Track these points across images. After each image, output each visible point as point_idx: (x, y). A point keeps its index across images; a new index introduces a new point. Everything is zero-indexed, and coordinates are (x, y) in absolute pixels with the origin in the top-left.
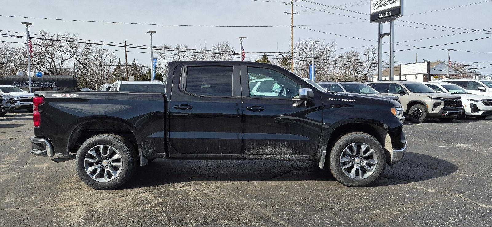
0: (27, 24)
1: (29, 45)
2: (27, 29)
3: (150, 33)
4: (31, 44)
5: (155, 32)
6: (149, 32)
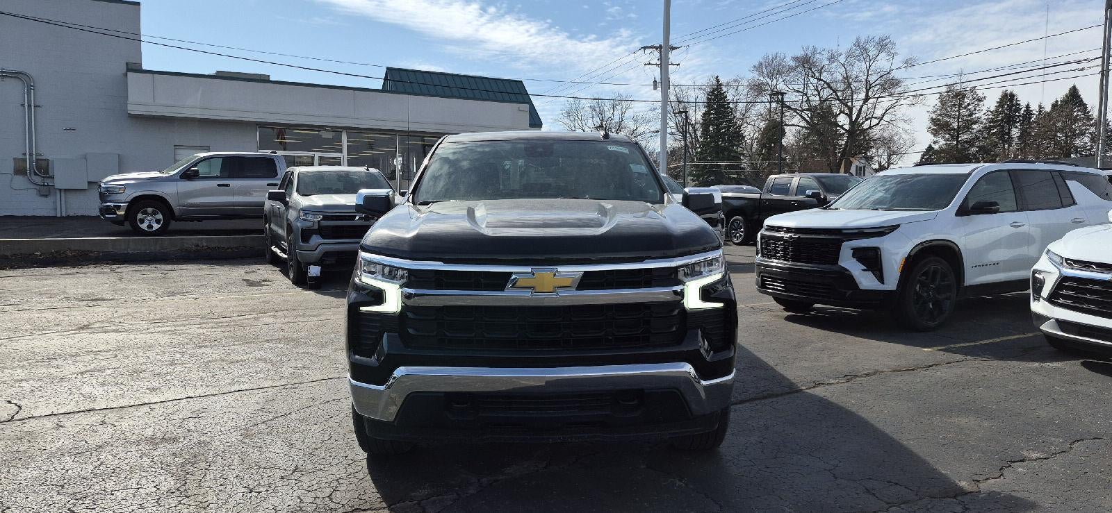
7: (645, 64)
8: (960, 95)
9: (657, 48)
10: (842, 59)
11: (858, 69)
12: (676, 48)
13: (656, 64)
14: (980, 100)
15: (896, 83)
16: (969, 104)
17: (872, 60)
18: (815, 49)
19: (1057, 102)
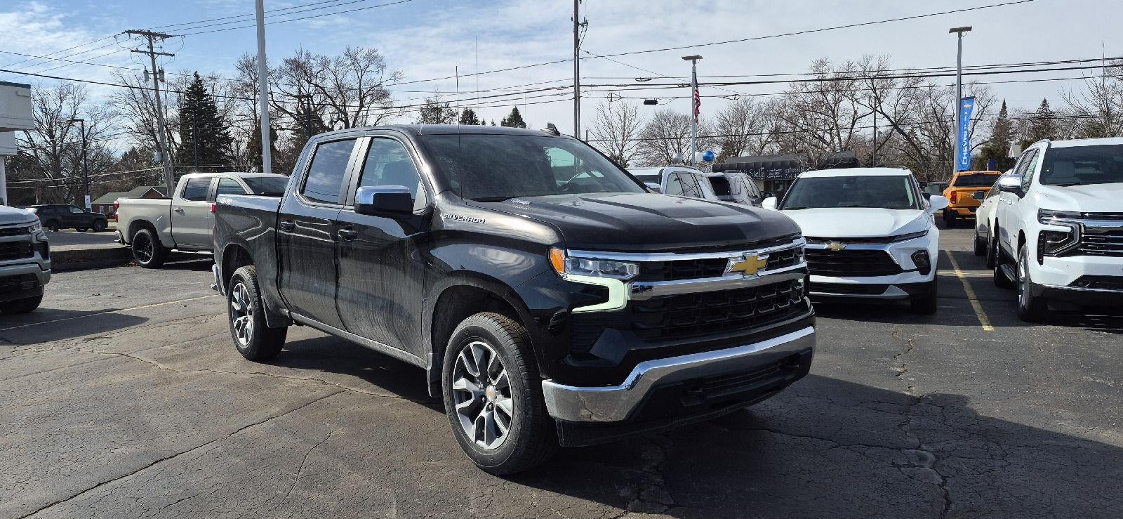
0: (694, 59)
1: (696, 99)
2: (694, 68)
3: (956, 34)
4: (698, 97)
5: (969, 29)
6: (952, 30)
7: (132, 51)
8: (438, 110)
9: (144, 33)
10: (332, 66)
11: (350, 79)
12: (168, 36)
13: (145, 52)
14: (453, 115)
15: (385, 94)
16: (445, 118)
17: (363, 71)
18: (308, 55)
19: (505, 120)
